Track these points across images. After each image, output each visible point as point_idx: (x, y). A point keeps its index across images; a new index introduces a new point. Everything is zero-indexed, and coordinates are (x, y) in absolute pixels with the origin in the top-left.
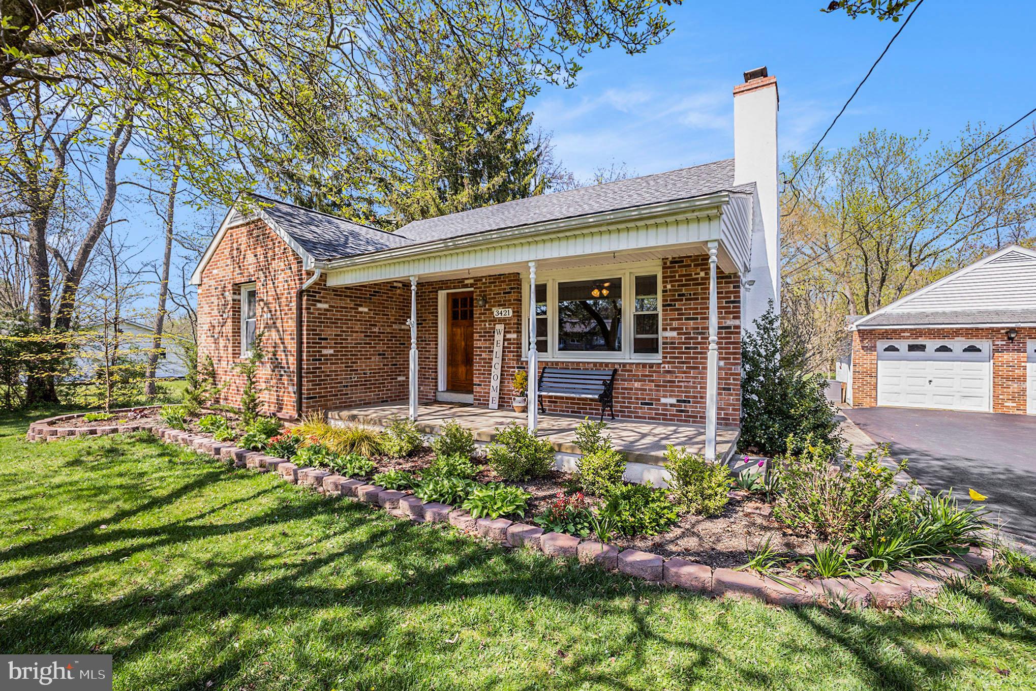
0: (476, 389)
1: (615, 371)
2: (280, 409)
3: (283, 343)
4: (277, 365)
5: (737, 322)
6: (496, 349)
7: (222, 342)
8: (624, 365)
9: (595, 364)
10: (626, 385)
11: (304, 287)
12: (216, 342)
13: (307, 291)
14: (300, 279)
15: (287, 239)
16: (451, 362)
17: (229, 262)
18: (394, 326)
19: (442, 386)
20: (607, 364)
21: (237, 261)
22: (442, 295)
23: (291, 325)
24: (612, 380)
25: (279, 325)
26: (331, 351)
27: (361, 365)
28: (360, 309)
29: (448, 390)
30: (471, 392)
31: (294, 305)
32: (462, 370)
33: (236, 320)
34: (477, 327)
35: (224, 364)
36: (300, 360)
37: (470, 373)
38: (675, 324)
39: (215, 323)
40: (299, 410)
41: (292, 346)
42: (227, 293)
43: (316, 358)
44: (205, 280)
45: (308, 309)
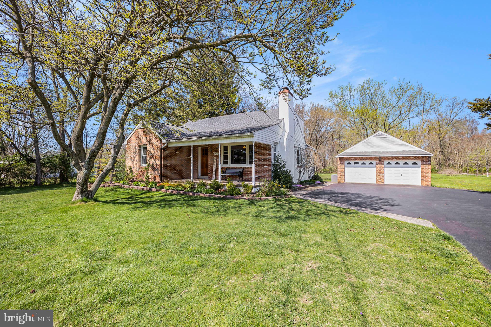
0: (209, 175)
1: (244, 169)
2: (155, 180)
3: (155, 162)
4: (153, 169)
5: (270, 157)
6: (214, 164)
7: (135, 162)
8: (246, 167)
9: (239, 167)
10: (246, 172)
11: (163, 147)
12: (133, 162)
13: (163, 148)
14: (161, 145)
15: (157, 134)
16: (202, 167)
17: (137, 138)
18: (186, 157)
19: (199, 174)
20: (242, 167)
21: (140, 139)
22: (200, 148)
23: (158, 157)
24: (242, 171)
25: (154, 157)
26: (169, 164)
27: (176, 168)
28: (177, 153)
29: (201, 176)
30: (208, 176)
31: (159, 152)
32: (205, 169)
33: (140, 155)
34: (209, 158)
35: (135, 168)
36: (161, 167)
37: (207, 170)
38: (257, 157)
39: (132, 156)
40: (161, 180)
41: (158, 163)
42: (137, 148)
43: (165, 166)
44: (128, 143)
45: (163, 153)
